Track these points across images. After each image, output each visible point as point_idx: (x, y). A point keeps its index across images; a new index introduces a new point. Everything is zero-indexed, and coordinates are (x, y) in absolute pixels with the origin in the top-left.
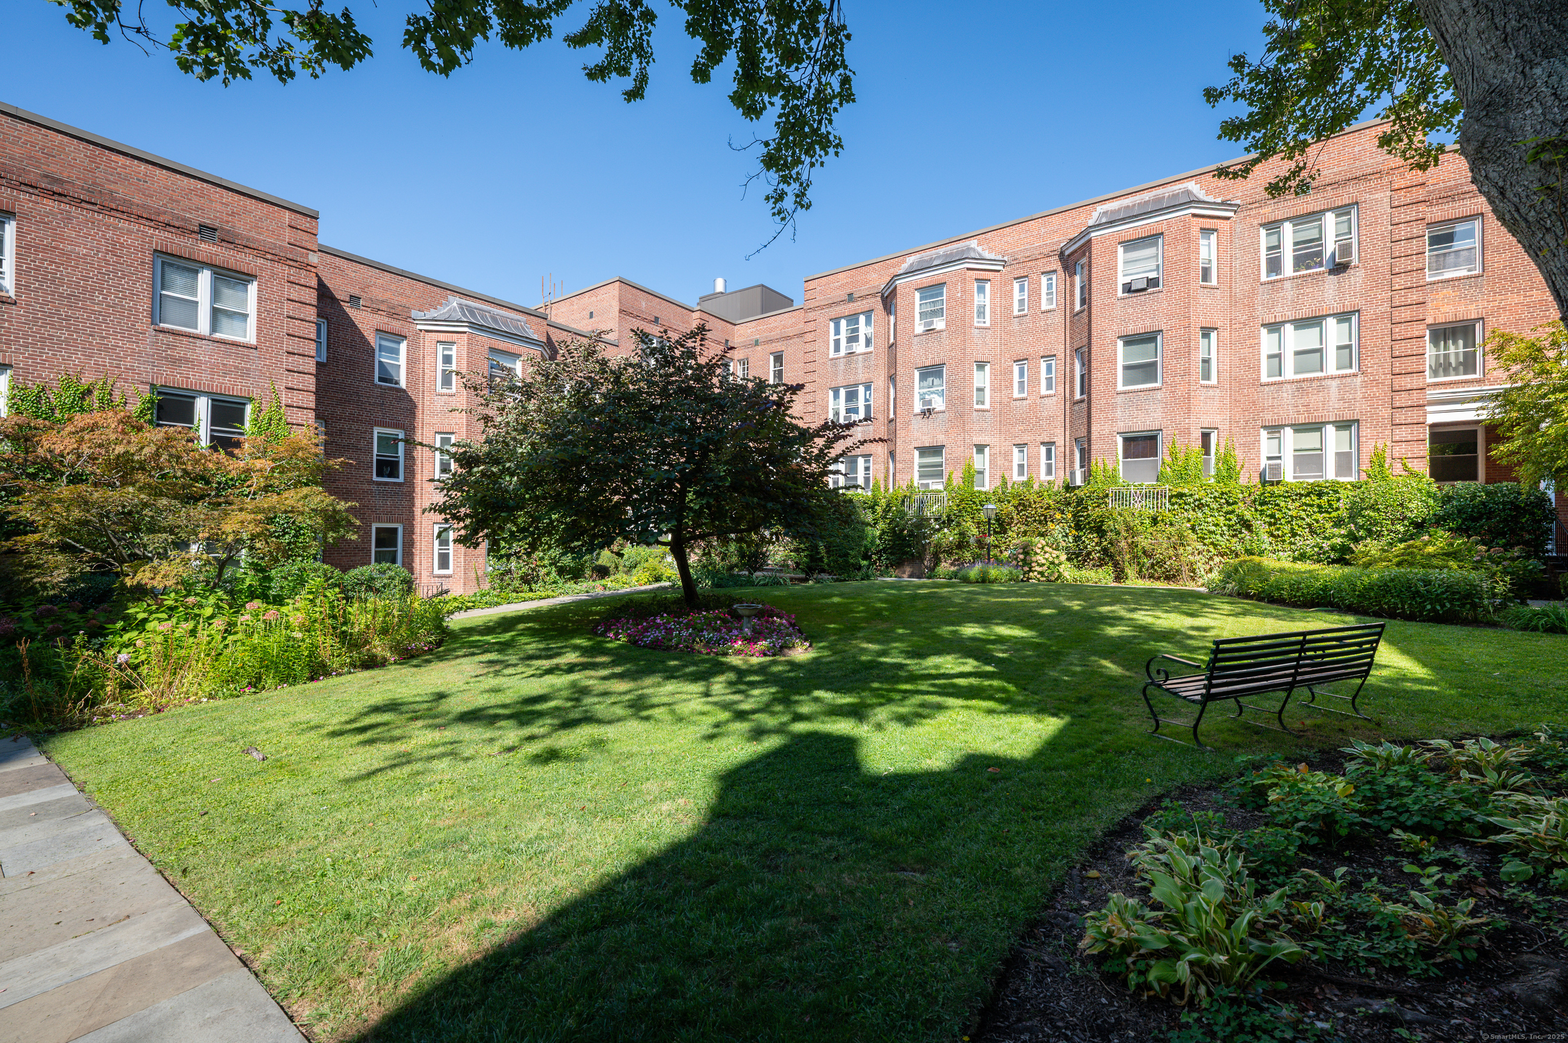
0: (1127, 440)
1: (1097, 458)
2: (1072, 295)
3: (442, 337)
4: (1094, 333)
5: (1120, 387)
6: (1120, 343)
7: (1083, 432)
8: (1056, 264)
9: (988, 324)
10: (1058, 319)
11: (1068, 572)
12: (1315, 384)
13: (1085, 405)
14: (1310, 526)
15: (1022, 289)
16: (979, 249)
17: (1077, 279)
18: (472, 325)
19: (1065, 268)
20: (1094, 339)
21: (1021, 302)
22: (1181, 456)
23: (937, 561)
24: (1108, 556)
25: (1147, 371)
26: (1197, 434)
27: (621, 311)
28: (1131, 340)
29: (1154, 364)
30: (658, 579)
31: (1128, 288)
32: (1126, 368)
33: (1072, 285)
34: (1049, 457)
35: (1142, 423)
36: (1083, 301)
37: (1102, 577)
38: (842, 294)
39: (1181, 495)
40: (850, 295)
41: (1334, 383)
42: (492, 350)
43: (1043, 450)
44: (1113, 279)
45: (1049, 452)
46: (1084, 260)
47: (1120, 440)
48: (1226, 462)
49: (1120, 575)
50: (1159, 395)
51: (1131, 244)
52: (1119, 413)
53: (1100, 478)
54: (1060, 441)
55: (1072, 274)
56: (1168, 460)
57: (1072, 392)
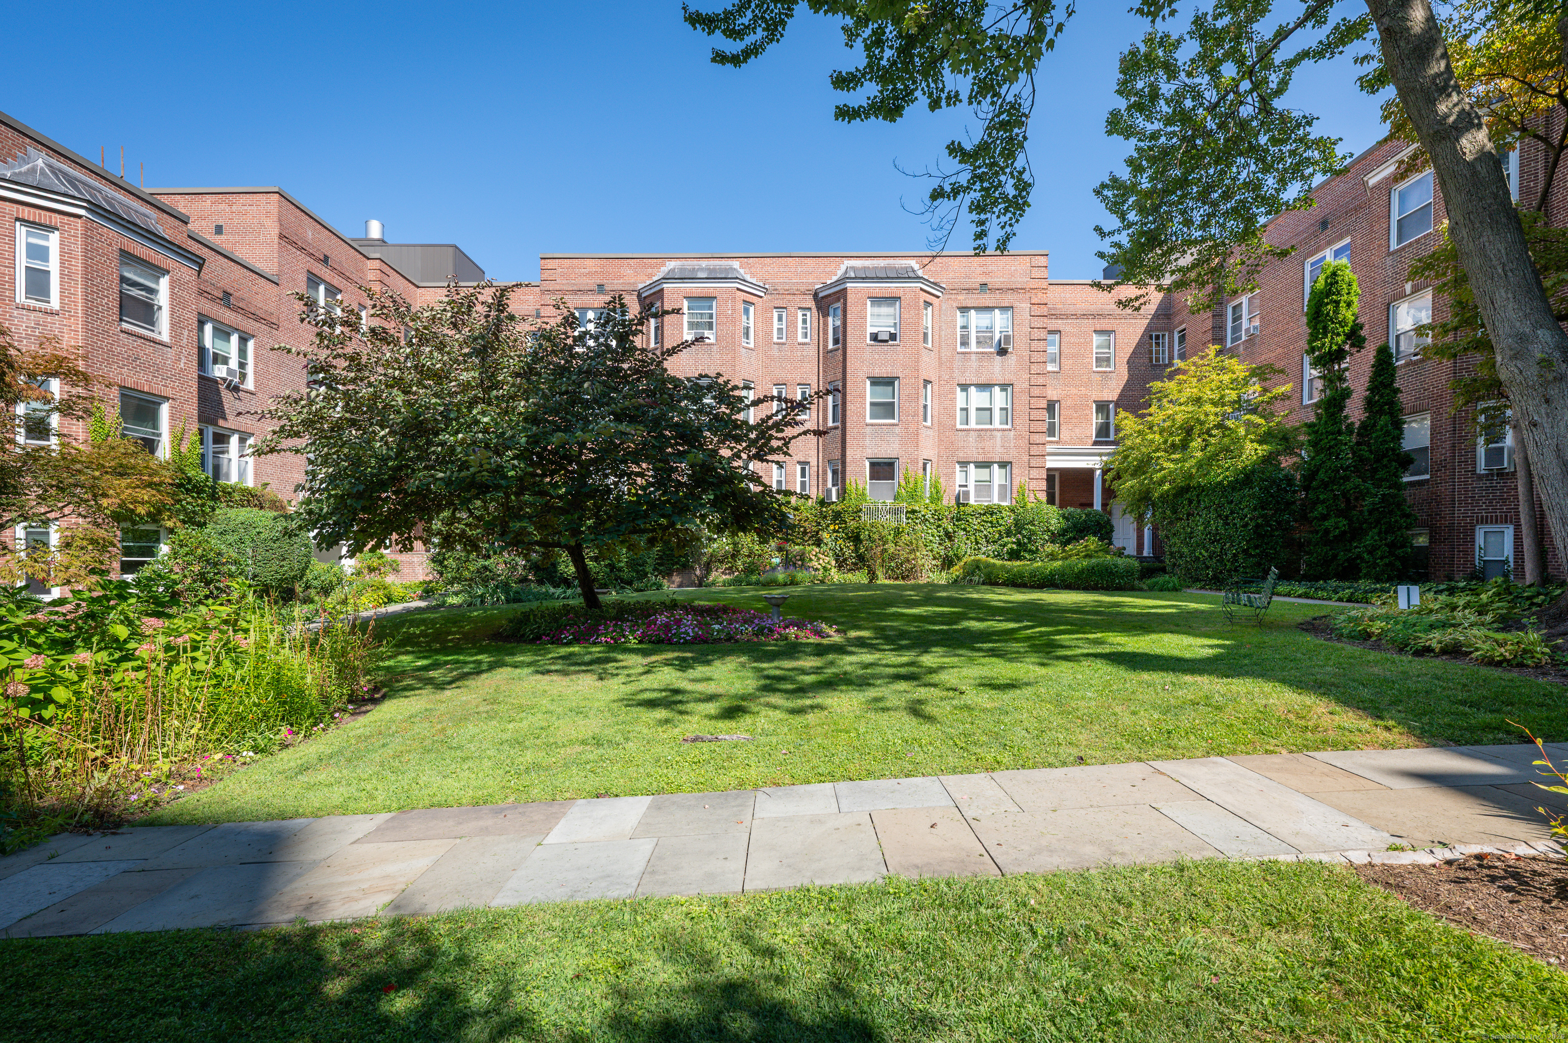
0: (872, 465)
1: (850, 478)
2: (826, 333)
3: (26, 213)
4: (849, 371)
5: (868, 421)
6: (868, 383)
7: (837, 454)
8: (811, 304)
9: (752, 346)
10: (812, 352)
11: (836, 576)
12: (988, 433)
13: (839, 432)
14: (986, 536)
15: (780, 319)
16: (742, 271)
17: (830, 319)
18: (94, 208)
19: (819, 308)
20: (848, 376)
21: (780, 330)
22: (912, 480)
23: (708, 568)
24: (861, 561)
25: (886, 409)
26: (921, 465)
27: (282, 236)
28: (876, 382)
29: (893, 404)
31: (875, 337)
32: (872, 404)
33: (826, 324)
34: (803, 475)
35: (885, 451)
36: (836, 341)
37: (860, 577)
38: (592, 283)
39: (913, 512)
40: (600, 286)
41: (999, 434)
42: (126, 256)
43: (799, 468)
44: (863, 327)
45: (803, 471)
46: (839, 305)
47: (867, 464)
48: (936, 487)
49: (873, 575)
50: (897, 430)
51: (878, 300)
52: (867, 442)
53: (853, 496)
54: (814, 462)
55: (826, 315)
56: (903, 483)
57: (825, 419)
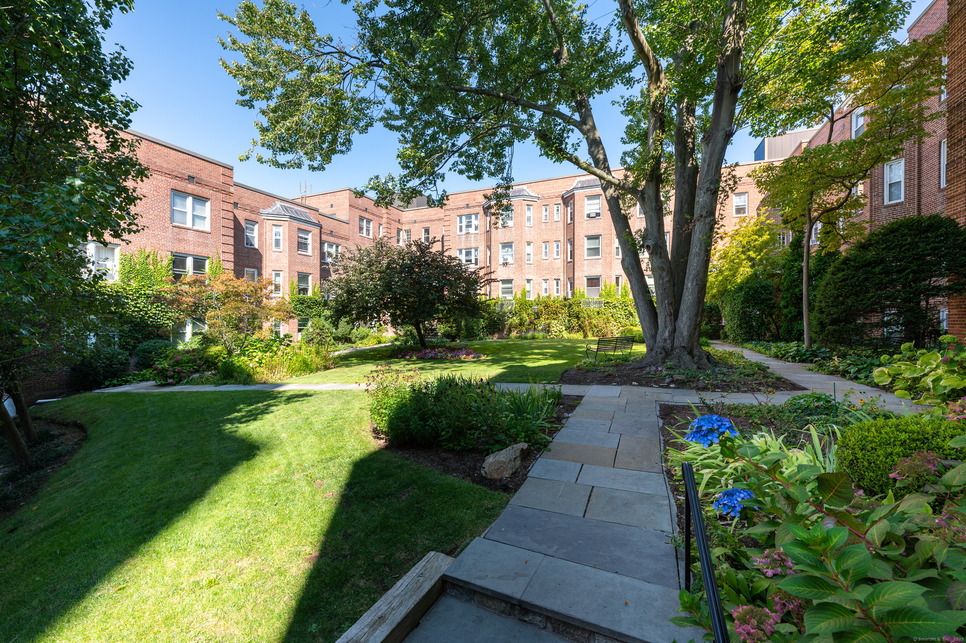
0: (588, 279)
1: (576, 286)
2: (567, 216)
3: (275, 222)
4: (576, 234)
5: (586, 257)
6: (586, 239)
7: (571, 276)
8: (560, 201)
9: (532, 225)
10: (561, 225)
11: (566, 335)
13: (572, 264)
15: (546, 210)
16: (528, 190)
17: (569, 208)
18: (291, 217)
19: (564, 203)
20: (576, 236)
21: (546, 216)
22: (608, 287)
23: (510, 331)
24: (581, 328)
25: (595, 251)
26: (614, 278)
27: (350, 205)
28: (590, 238)
29: (598, 248)
30: (380, 342)
31: (589, 216)
32: (588, 249)
33: (567, 211)
34: (557, 285)
35: (594, 273)
36: (571, 219)
37: (579, 336)
38: (464, 204)
39: (608, 303)
40: (467, 205)
42: (299, 229)
43: (555, 282)
44: (582, 211)
45: (557, 283)
46: (572, 201)
47: (585, 279)
48: (624, 289)
49: (585, 336)
50: (600, 261)
51: (590, 197)
52: (585, 269)
53: (578, 295)
54: (562, 279)
55: (567, 206)
56: (603, 288)
57: (567, 257)
